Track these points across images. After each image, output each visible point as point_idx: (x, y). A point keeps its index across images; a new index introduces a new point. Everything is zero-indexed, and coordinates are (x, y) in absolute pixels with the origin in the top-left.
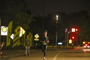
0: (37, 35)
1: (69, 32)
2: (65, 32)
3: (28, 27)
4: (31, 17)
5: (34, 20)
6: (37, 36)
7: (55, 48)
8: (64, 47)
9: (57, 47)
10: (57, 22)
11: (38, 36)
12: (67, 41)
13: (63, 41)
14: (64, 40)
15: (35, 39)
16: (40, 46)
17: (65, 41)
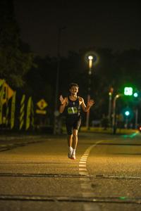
0: (43, 100)
1: (117, 96)
2: (109, 96)
3: (21, 81)
4: (30, 58)
5: (36, 66)
6: (42, 103)
7: (83, 132)
8: (105, 129)
9: (89, 129)
10: (90, 73)
11: (45, 105)
12: (113, 116)
13: (104, 117)
14: (106, 114)
15: (38, 112)
16: (49, 126)
17: (109, 117)
